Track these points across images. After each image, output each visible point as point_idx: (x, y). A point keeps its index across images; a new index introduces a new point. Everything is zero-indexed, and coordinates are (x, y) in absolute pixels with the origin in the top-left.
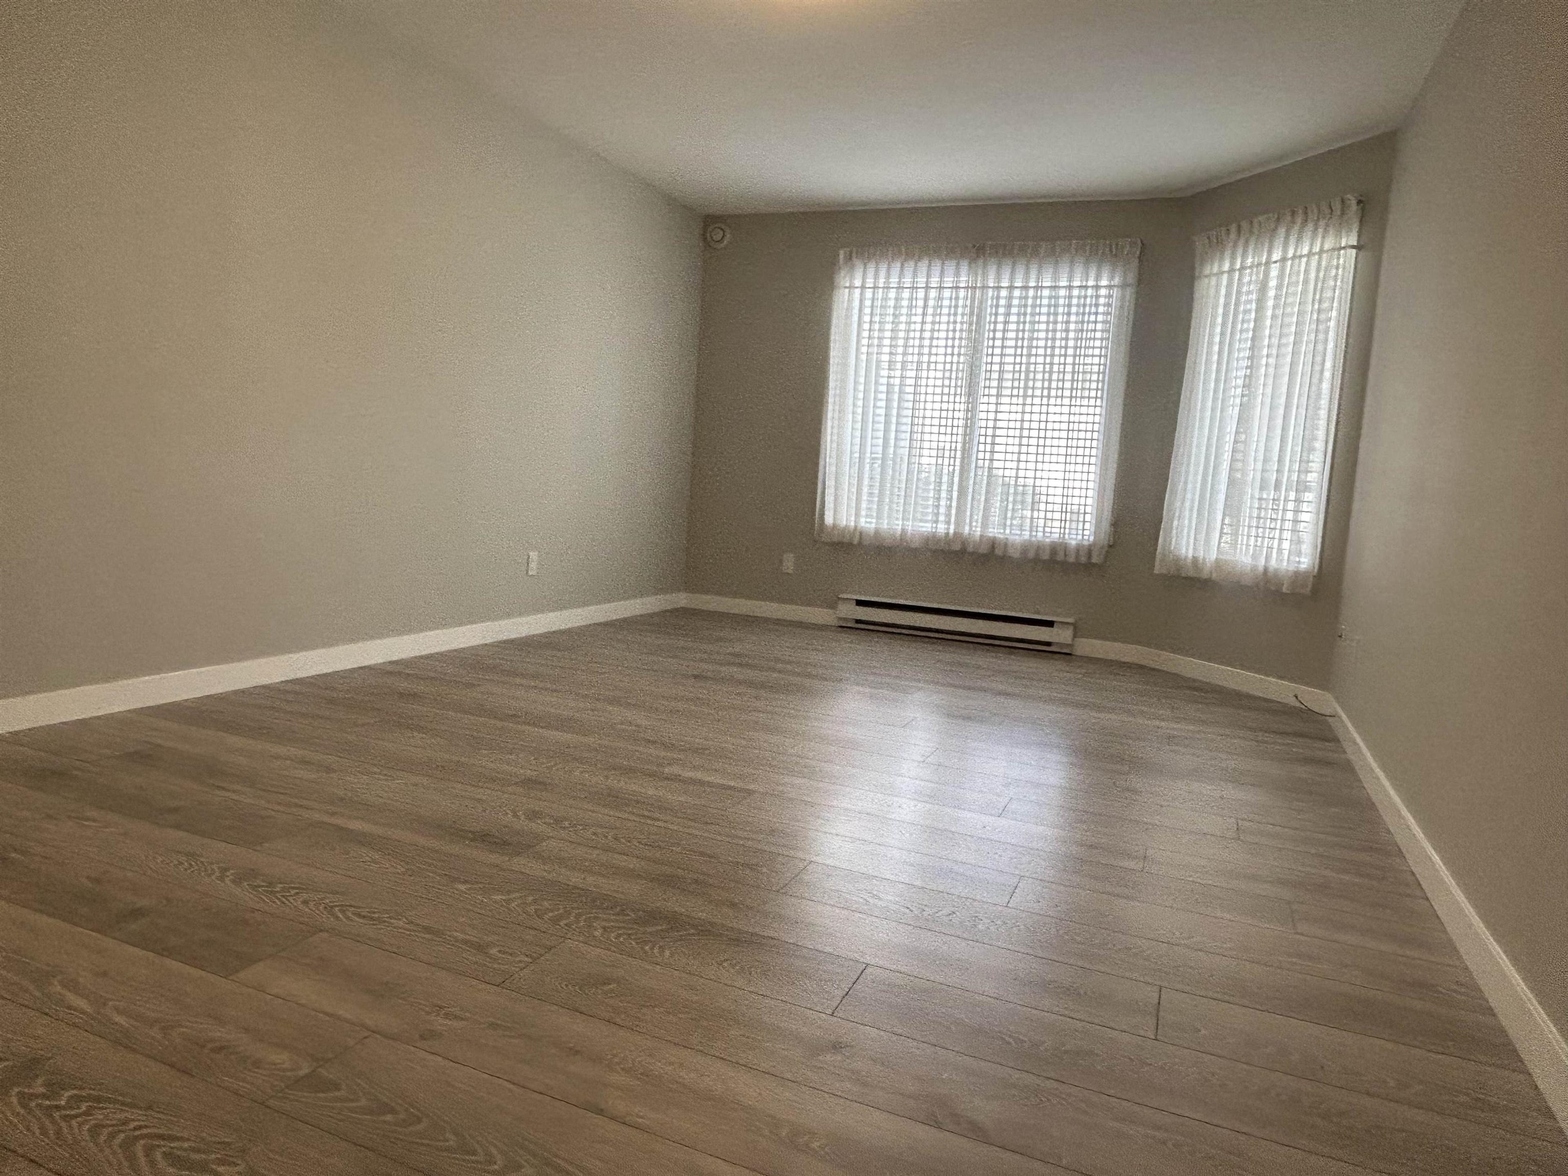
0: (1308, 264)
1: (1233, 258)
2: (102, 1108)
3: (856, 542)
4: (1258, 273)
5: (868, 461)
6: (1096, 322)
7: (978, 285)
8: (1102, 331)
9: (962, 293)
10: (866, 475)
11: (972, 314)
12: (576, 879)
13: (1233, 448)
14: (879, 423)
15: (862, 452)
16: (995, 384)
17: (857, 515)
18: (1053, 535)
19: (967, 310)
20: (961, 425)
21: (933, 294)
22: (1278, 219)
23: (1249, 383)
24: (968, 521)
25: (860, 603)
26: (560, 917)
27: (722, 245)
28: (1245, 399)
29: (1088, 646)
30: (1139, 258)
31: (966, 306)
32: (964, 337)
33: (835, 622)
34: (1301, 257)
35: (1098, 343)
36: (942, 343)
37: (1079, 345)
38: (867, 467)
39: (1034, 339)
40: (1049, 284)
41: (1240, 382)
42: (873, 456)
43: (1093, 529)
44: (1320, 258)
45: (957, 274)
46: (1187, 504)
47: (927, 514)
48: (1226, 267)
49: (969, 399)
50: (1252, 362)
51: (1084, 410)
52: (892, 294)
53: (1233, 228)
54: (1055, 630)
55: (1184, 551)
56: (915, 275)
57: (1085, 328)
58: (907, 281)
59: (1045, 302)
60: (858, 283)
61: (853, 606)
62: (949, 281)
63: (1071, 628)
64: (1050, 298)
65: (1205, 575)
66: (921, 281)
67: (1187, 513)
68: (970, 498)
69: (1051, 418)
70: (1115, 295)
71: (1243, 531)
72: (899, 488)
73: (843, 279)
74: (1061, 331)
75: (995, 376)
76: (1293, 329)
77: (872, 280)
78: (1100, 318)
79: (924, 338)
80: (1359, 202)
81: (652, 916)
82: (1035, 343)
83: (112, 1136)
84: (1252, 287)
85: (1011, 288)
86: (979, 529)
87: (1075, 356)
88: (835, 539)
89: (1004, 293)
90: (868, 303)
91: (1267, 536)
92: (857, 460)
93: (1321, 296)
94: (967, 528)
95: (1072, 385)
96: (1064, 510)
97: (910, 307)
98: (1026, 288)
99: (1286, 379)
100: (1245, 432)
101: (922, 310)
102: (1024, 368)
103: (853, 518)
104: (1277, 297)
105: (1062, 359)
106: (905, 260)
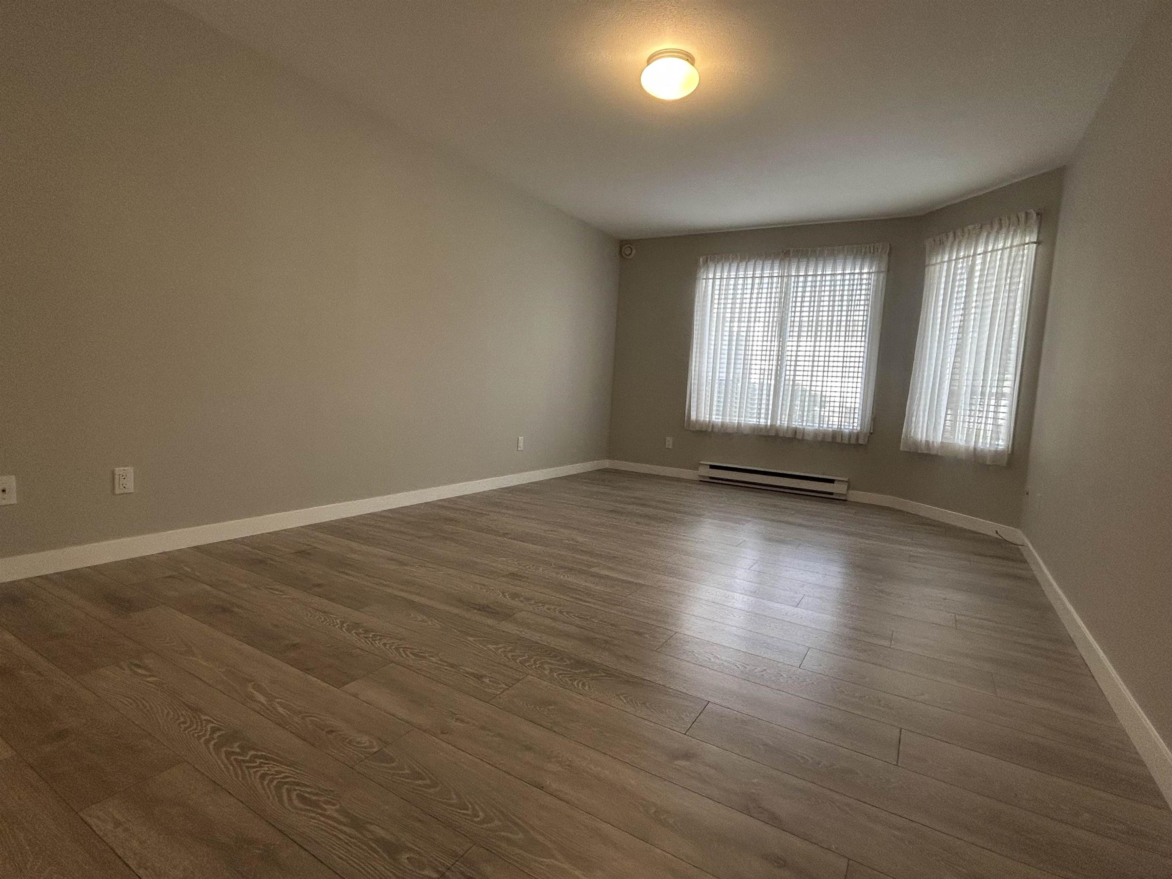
0: (1002, 254)
1: (951, 253)
2: (268, 764)
3: (710, 430)
4: (967, 262)
5: (717, 381)
6: (860, 295)
7: (786, 274)
8: (865, 300)
9: (775, 280)
10: (716, 391)
11: (781, 292)
12: (536, 637)
13: (952, 372)
14: (724, 354)
15: (713, 377)
16: (796, 329)
17: (711, 414)
18: (834, 426)
19: (779, 290)
20: (775, 354)
21: (757, 281)
22: (981, 227)
23: (962, 329)
24: (779, 418)
25: (712, 467)
26: (526, 661)
27: (630, 257)
28: (960, 341)
29: (856, 496)
30: (888, 254)
31: (778, 287)
32: (776, 306)
33: (696, 478)
34: (997, 250)
35: (862, 308)
36: (763, 305)
37: (850, 309)
38: (716, 386)
39: (821, 306)
40: (830, 273)
41: (956, 330)
42: (721, 378)
43: (859, 423)
44: (1011, 252)
45: (772, 269)
46: (922, 408)
47: (754, 413)
48: (946, 258)
49: (780, 339)
50: (964, 318)
51: (854, 344)
52: (732, 282)
53: (951, 235)
54: (836, 484)
55: (920, 436)
56: (745, 271)
57: (854, 299)
58: (741, 274)
59: (828, 283)
60: (711, 276)
61: (708, 469)
62: (767, 273)
63: (847, 484)
64: (831, 281)
65: (933, 452)
66: (750, 273)
67: (921, 413)
68: (781, 399)
69: (832, 349)
70: (873, 278)
71: (960, 418)
72: (736, 398)
73: (702, 274)
74: (838, 301)
75: (797, 324)
76: (992, 296)
77: (720, 274)
78: (863, 292)
79: (752, 303)
80: (1038, 214)
81: (579, 663)
82: (821, 309)
83: (271, 781)
84: (964, 271)
85: (806, 276)
86: (786, 423)
87: (847, 316)
88: (697, 429)
89: (801, 279)
90: (717, 287)
91: (976, 421)
92: (711, 381)
93: (1011, 275)
94: (779, 422)
95: (845, 334)
96: (841, 406)
97: (743, 289)
98: (815, 275)
99: (987, 328)
100: (960, 362)
101: (750, 290)
102: (815, 318)
103: (708, 416)
104: (981, 276)
105: (839, 313)
106: (741, 261)
